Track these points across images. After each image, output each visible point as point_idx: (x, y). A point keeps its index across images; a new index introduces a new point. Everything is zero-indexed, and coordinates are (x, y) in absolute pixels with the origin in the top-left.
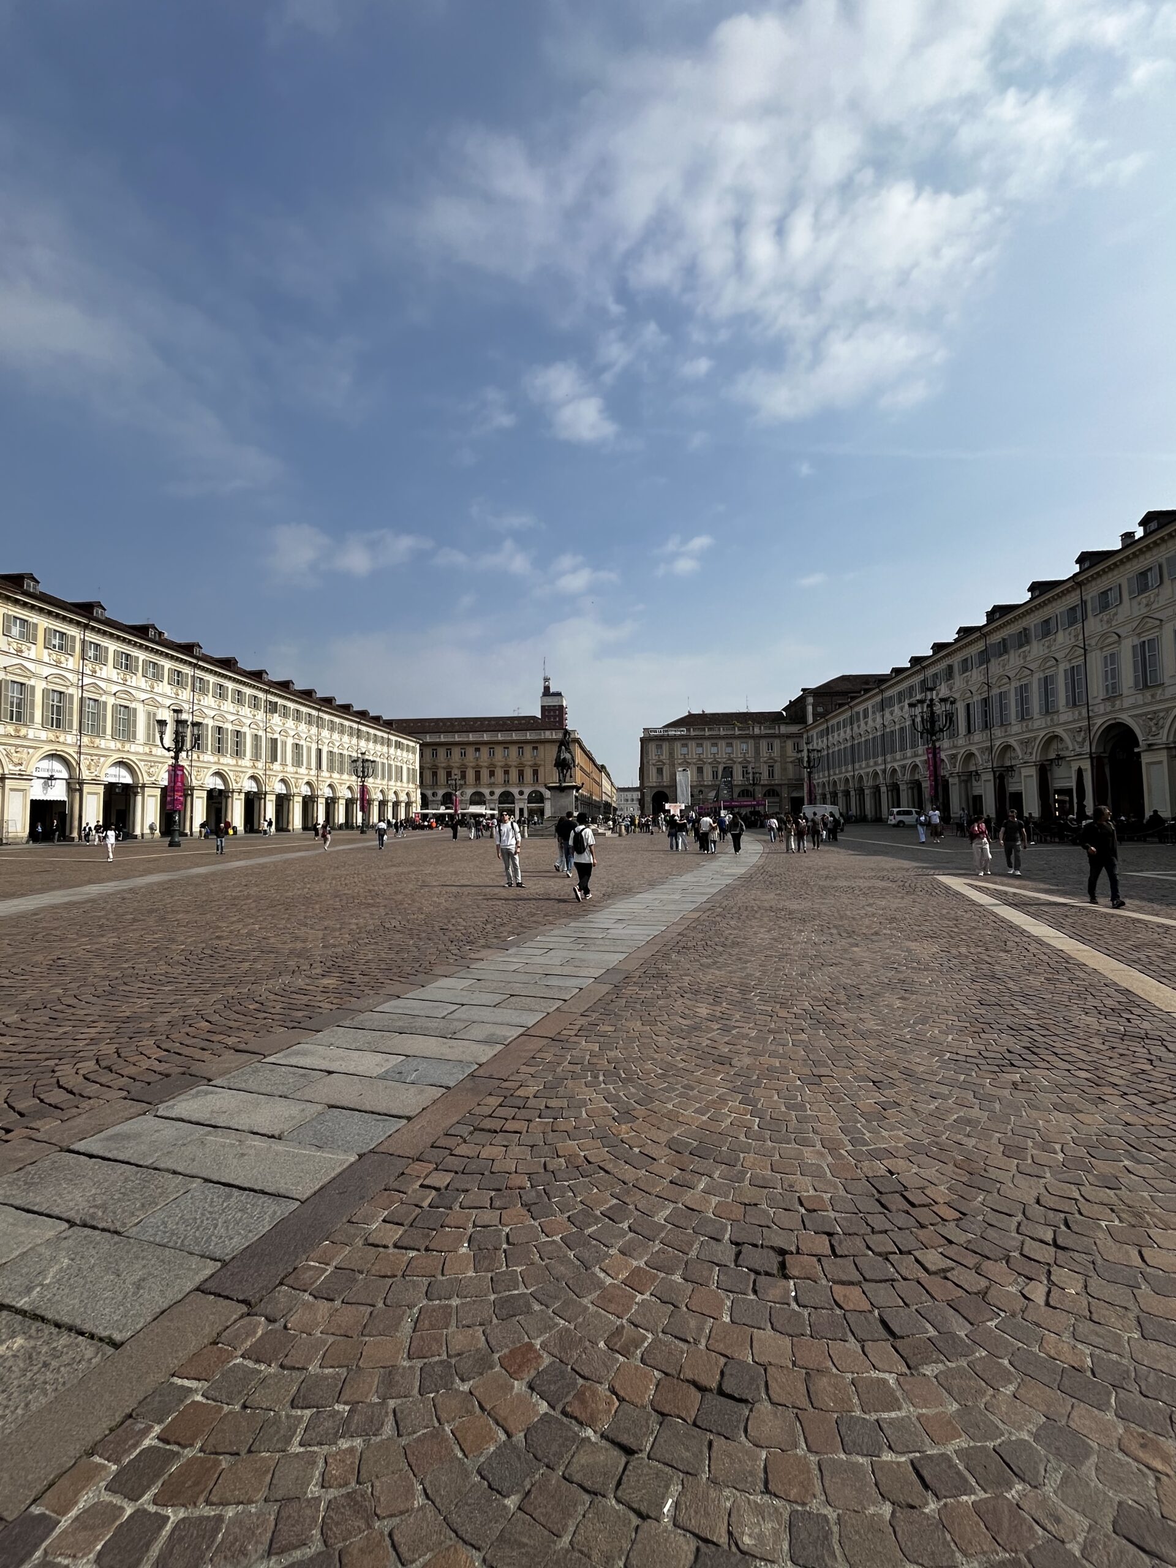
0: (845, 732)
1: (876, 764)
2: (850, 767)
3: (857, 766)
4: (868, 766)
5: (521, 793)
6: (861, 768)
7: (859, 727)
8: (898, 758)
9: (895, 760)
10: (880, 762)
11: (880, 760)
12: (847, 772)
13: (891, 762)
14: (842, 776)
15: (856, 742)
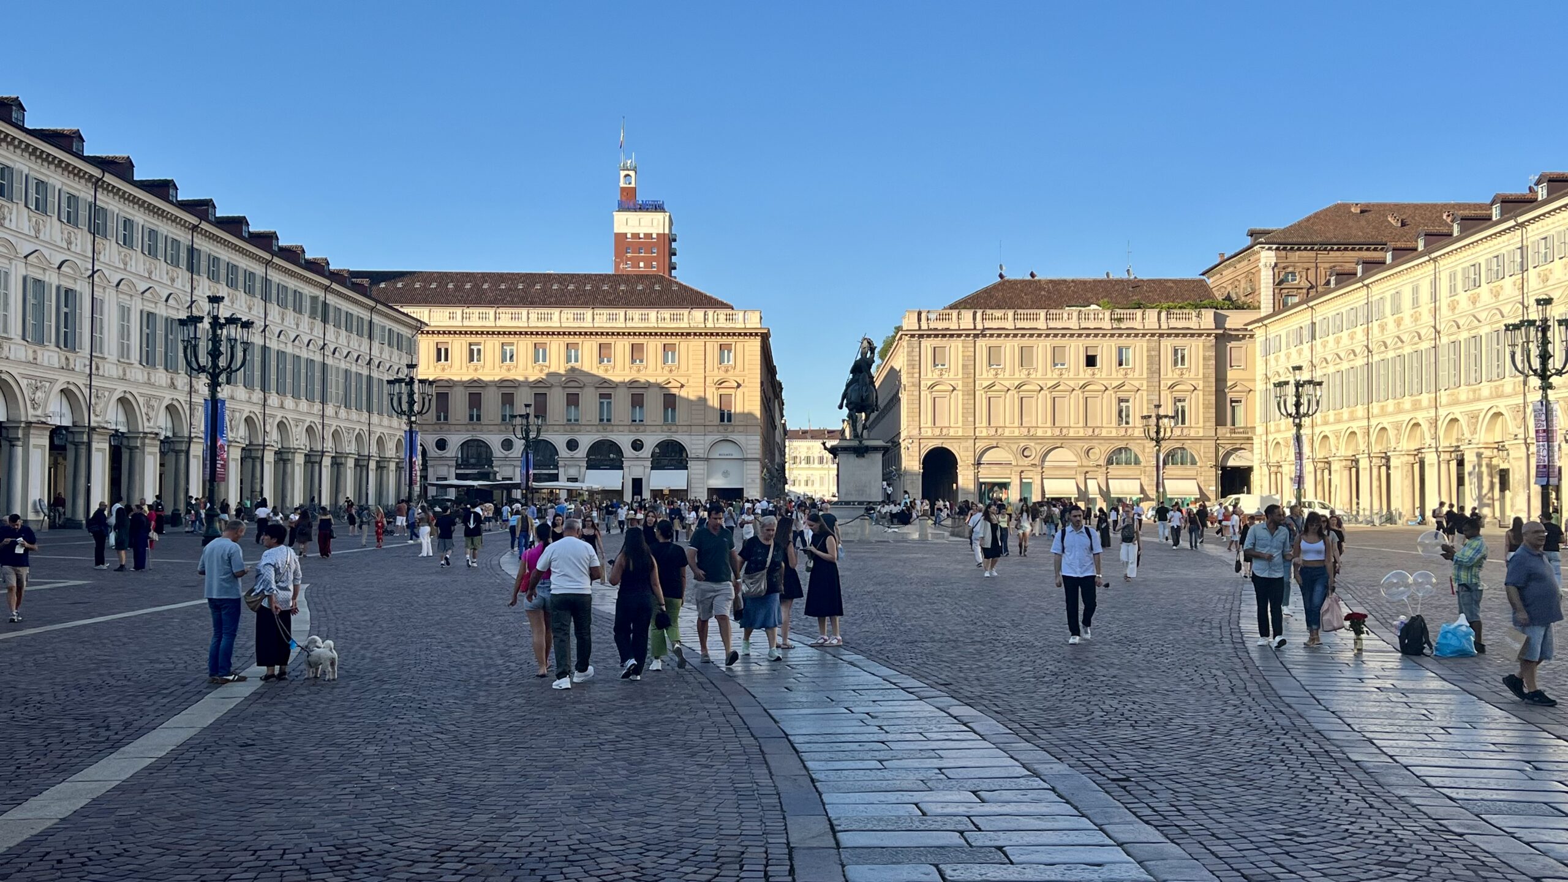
0: (1352, 337)
1: (1416, 407)
2: (1360, 411)
3: (1375, 408)
4: (1399, 411)
5: (572, 445)
6: (1383, 413)
7: (1383, 328)
8: (1463, 397)
9: (1456, 402)
10: (1425, 403)
11: (1425, 398)
12: (1352, 419)
13: (1450, 405)
14: (1343, 427)
15: (1376, 358)
